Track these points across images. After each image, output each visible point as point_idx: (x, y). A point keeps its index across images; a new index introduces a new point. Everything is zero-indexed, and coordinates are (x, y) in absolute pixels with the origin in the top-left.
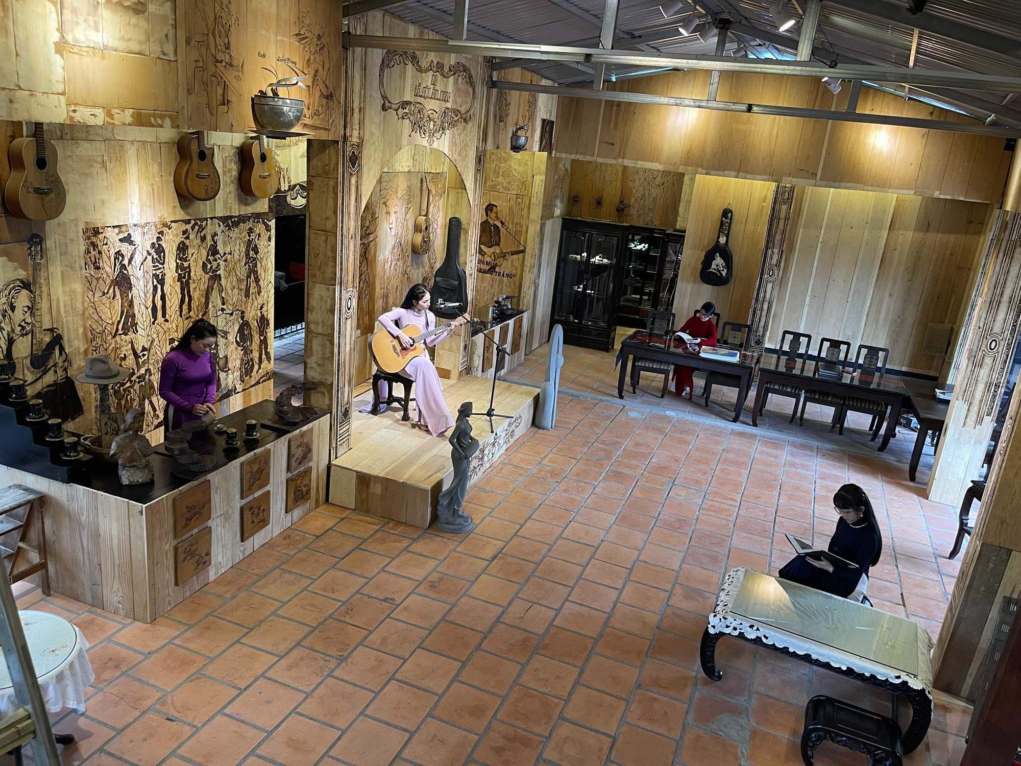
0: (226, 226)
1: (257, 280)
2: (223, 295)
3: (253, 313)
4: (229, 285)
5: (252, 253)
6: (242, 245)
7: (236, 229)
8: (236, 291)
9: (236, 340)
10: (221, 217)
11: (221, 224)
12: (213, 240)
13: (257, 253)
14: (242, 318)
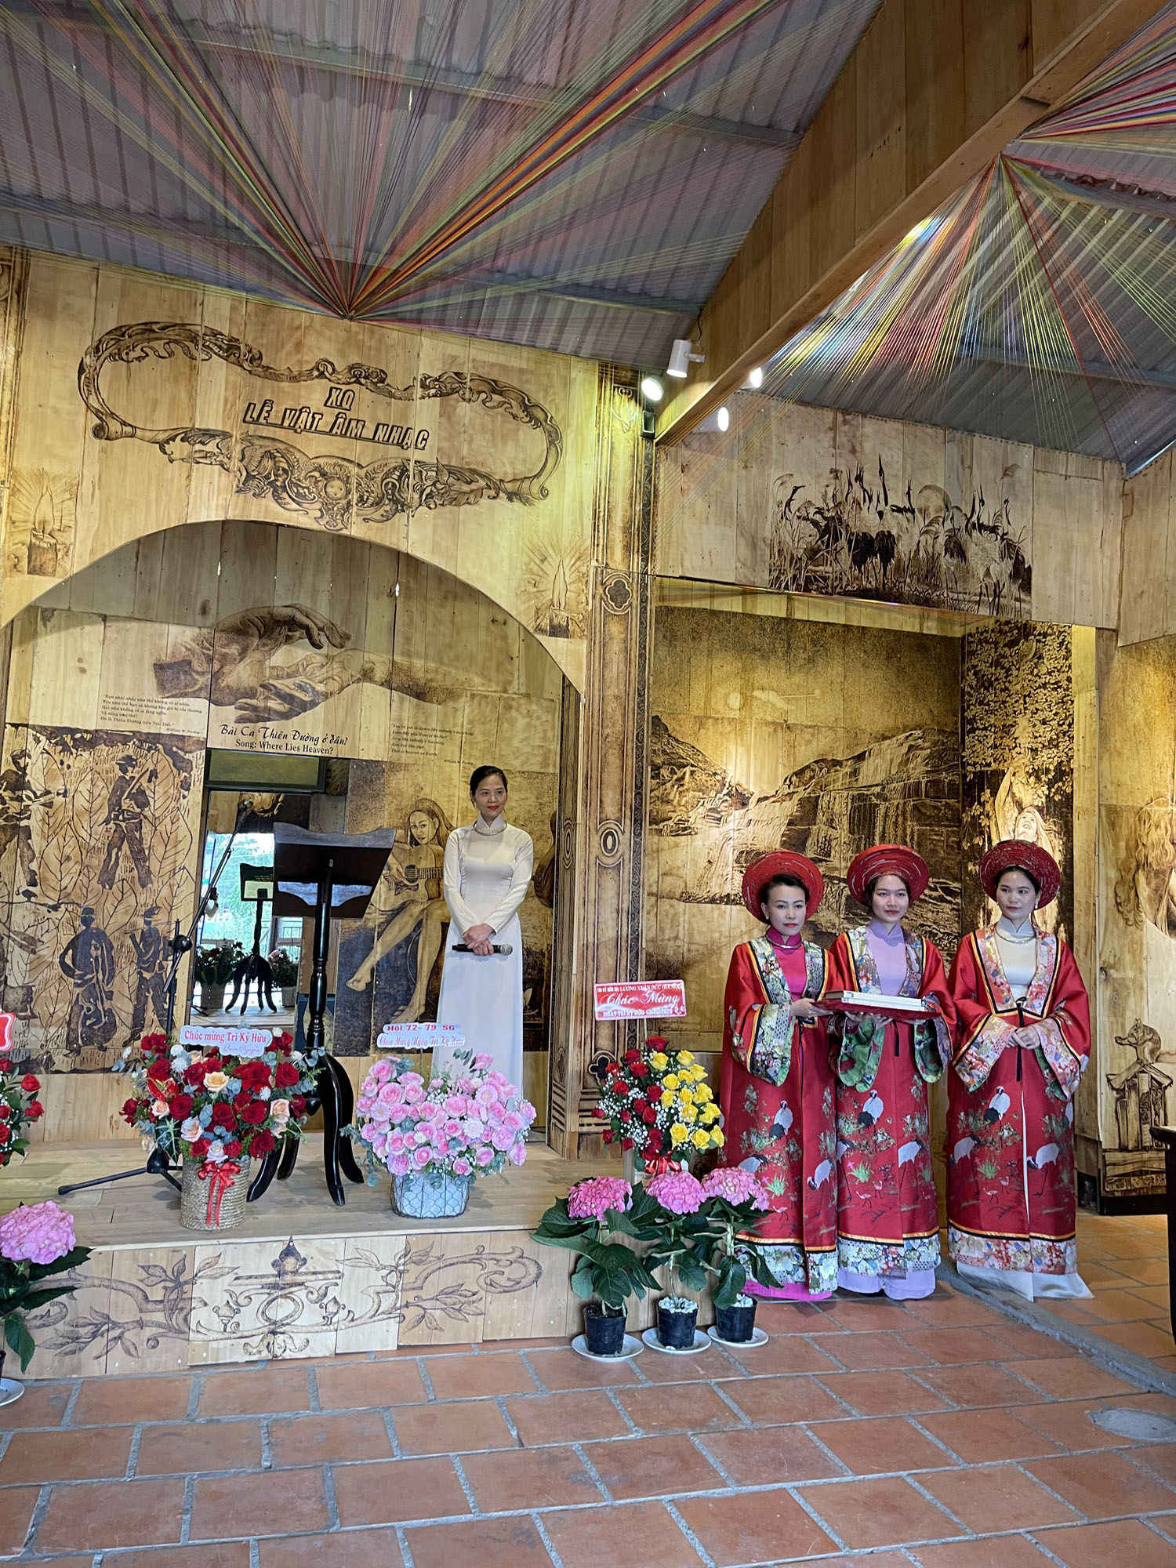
0: (56, 744)
1: (139, 856)
2: (34, 866)
3: (121, 918)
4: (52, 854)
5: (126, 804)
6: (101, 784)
7: (86, 755)
8: (73, 867)
9: (62, 963)
10: (44, 728)
11: (42, 738)
12: (15, 763)
13: (144, 805)
14: (86, 921)
